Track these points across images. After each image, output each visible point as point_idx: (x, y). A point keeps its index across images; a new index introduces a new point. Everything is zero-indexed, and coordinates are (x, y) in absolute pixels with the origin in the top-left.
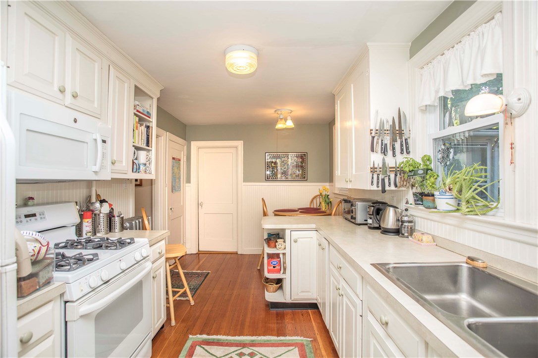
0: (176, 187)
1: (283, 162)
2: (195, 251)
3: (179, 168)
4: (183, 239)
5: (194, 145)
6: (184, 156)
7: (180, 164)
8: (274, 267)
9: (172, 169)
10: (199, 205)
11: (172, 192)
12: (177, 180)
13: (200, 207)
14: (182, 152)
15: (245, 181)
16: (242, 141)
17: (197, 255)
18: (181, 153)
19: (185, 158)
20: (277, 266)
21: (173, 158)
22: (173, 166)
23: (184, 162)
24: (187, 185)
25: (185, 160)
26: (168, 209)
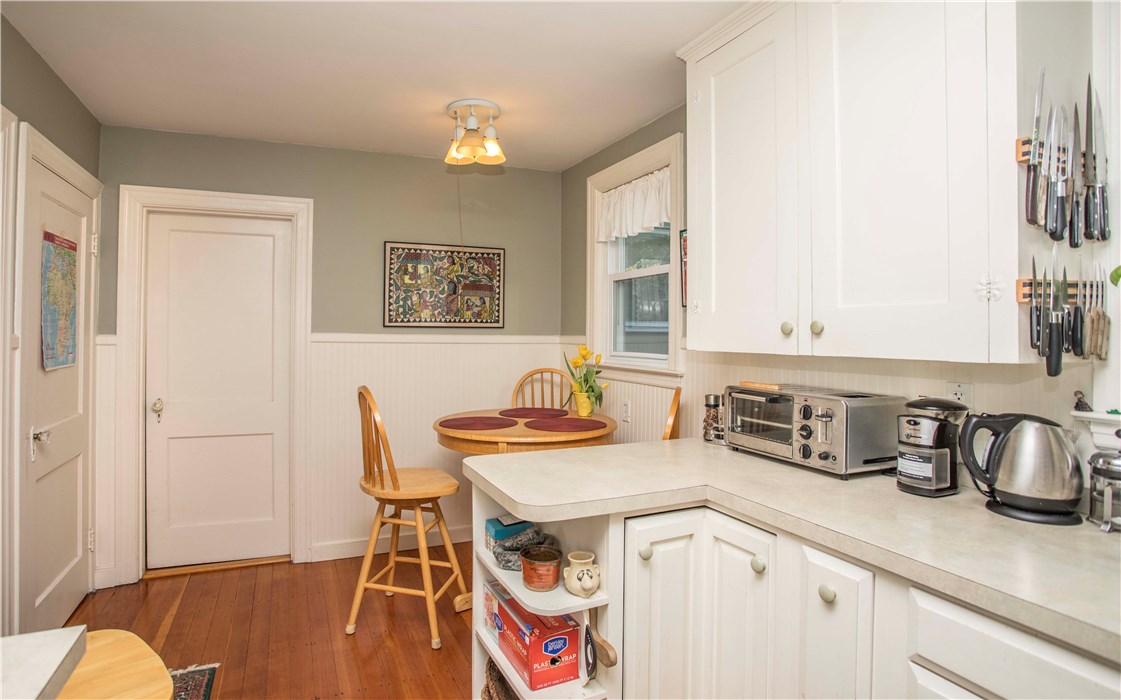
0: (59, 349)
1: (437, 272)
2: (131, 573)
3: (70, 274)
4: (85, 536)
5: (133, 199)
6: (89, 231)
7: (73, 264)
8: (554, 661)
9: (44, 277)
10: (152, 410)
11: (43, 367)
12: (62, 323)
13: (152, 416)
14: (84, 220)
15: (317, 327)
16: (311, 201)
17: (142, 587)
18: (80, 223)
19: (95, 243)
20: (565, 654)
21: (48, 237)
22: (45, 268)
23: (89, 255)
24: (101, 339)
25: (95, 250)
26: (24, 438)
